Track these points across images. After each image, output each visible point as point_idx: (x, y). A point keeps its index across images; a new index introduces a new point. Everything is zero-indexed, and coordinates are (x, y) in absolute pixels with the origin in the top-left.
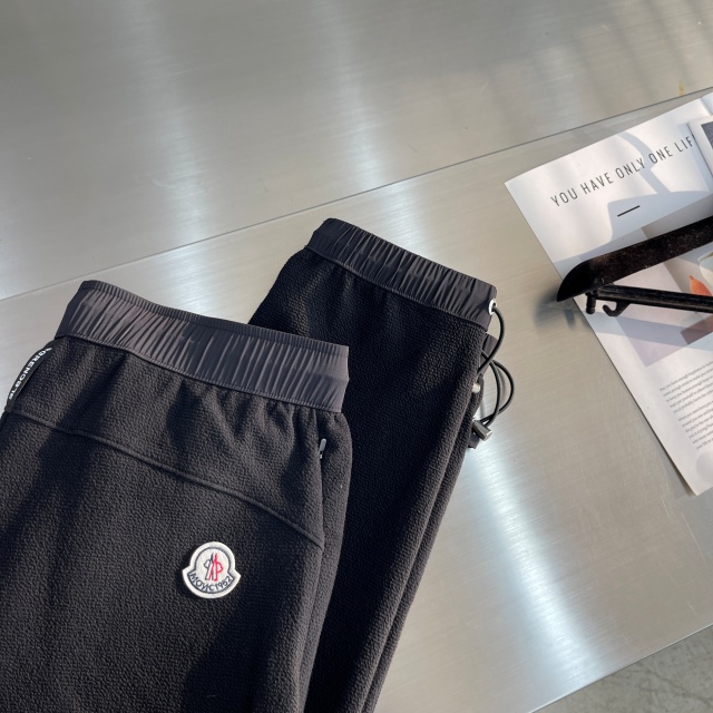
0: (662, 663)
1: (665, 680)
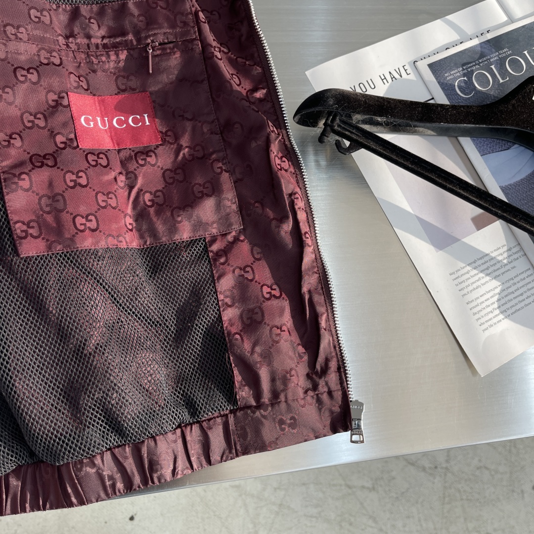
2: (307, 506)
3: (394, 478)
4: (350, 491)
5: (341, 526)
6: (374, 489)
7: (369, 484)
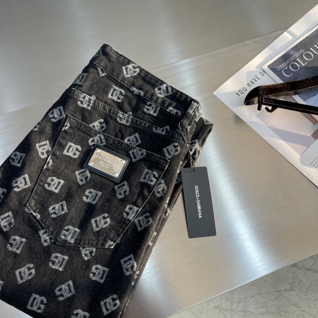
0: (309, 307)
1: (311, 315)
2: (258, 308)
3: (301, 281)
4: (279, 294)
5: (280, 314)
6: (292, 289)
7: (289, 287)
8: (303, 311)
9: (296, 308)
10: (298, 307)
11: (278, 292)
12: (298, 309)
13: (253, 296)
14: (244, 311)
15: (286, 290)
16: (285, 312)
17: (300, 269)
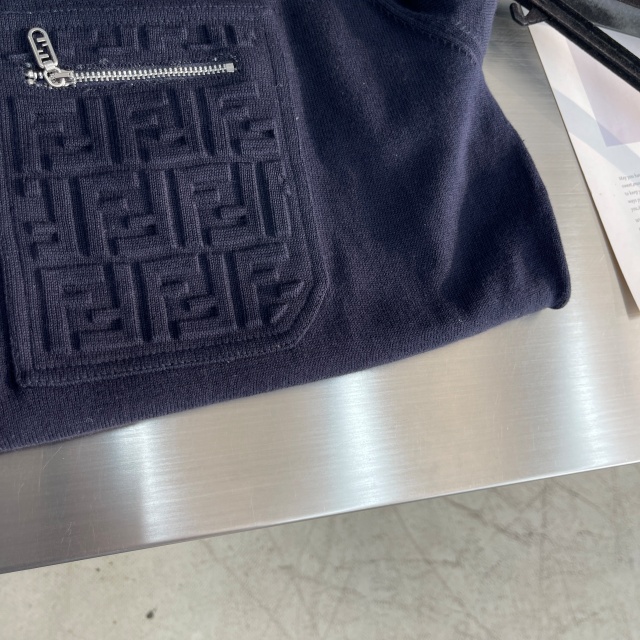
0: (484, 610)
1: (483, 627)
2: (376, 589)
3: (482, 549)
4: (429, 568)
5: (420, 612)
6: (458, 563)
7: (452, 558)
8: (468, 615)
9: (456, 607)
10: (462, 604)
11: (429, 562)
12: (459, 609)
13: (373, 561)
14: (344, 589)
15: (445, 562)
16: (432, 609)
17: (485, 524)
